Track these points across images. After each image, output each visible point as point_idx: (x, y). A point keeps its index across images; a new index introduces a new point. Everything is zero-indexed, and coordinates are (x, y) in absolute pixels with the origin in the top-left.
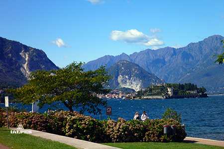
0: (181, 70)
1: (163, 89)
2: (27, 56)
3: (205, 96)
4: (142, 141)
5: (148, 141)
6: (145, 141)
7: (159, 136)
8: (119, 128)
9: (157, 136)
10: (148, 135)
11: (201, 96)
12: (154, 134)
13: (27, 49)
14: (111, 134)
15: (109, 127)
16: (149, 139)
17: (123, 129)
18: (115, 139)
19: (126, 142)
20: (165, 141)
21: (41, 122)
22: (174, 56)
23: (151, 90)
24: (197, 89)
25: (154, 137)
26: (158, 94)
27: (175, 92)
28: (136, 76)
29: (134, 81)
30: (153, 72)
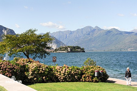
0: (73, 40)
1: (66, 48)
2: (6, 32)
3: (84, 52)
4: (80, 82)
5: (84, 82)
6: (82, 81)
7: (92, 78)
8: (65, 72)
9: (91, 78)
10: (84, 77)
11: (82, 52)
12: (89, 77)
13: (5, 29)
14: (59, 77)
15: (57, 71)
16: (85, 80)
17: (68, 73)
18: (61, 79)
19: (69, 82)
20: (96, 82)
21: (9, 69)
22: (71, 34)
23: (61, 49)
24: (81, 49)
25: (89, 78)
26: (64, 50)
27: (71, 50)
28: (54, 42)
29: (53, 44)
30: (61, 41)
